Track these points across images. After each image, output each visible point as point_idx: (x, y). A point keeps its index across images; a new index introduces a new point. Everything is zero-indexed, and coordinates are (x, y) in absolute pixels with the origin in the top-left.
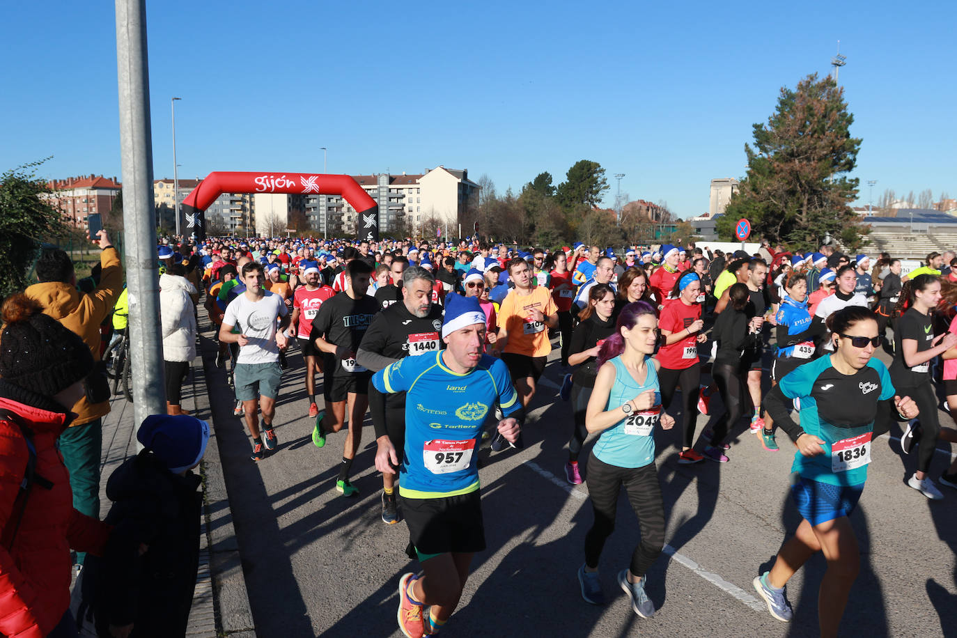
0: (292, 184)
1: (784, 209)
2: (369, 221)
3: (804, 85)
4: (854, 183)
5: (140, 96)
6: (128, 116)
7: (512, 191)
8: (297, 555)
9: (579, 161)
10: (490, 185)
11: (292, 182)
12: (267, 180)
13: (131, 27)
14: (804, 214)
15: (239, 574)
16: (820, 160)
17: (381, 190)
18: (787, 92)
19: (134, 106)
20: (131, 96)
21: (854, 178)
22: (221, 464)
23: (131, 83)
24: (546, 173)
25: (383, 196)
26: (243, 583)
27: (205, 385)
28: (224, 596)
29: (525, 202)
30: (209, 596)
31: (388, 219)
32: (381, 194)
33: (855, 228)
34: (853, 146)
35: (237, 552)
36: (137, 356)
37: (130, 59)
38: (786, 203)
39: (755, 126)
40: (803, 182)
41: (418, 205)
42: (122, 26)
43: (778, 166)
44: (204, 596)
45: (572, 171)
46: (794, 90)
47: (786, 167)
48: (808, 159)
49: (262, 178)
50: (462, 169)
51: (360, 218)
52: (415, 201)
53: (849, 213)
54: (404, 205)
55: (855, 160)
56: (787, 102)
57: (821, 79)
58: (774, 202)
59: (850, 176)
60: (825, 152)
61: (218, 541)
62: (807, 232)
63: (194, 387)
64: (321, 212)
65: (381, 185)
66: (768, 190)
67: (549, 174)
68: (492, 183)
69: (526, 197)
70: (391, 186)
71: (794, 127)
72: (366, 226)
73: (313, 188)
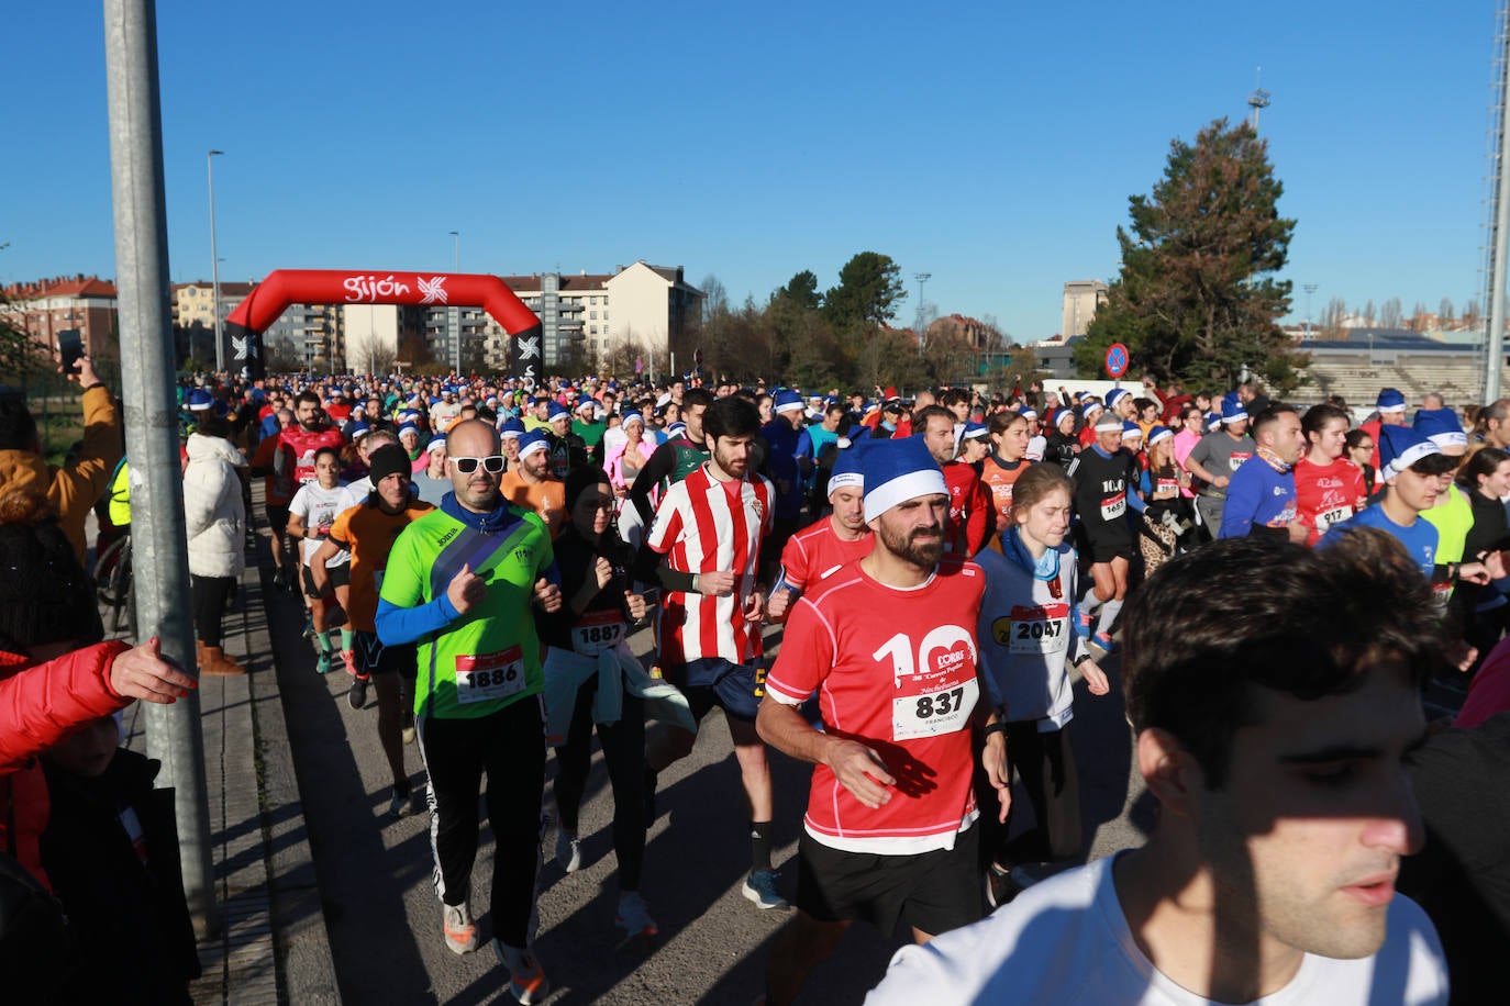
0: (404, 290)
1: (1178, 329)
2: (528, 348)
3: (1207, 135)
4: (1284, 288)
5: (147, 142)
6: (127, 174)
7: (754, 301)
8: (413, 892)
9: (859, 253)
10: (720, 290)
11: (404, 287)
12: (364, 284)
13: (129, 27)
14: (1209, 336)
15: (318, 926)
16: (1233, 251)
17: (547, 298)
18: (1181, 147)
19: (137, 158)
20: (131, 142)
21: (1284, 281)
22: (288, 743)
23: (130, 120)
24: (807, 272)
25: (550, 309)
26: (324, 941)
27: (263, 613)
28: (294, 963)
29: (774, 318)
30: (269, 965)
31: (557, 344)
32: (547, 305)
33: (1286, 357)
34: (1282, 231)
35: (315, 890)
36: (144, 571)
37: (128, 80)
38: (1181, 320)
39: (1133, 199)
40: (1207, 286)
41: (606, 322)
42: (114, 25)
43: (1168, 262)
44: (261, 964)
45: (848, 268)
46: (1192, 144)
47: (1182, 263)
48: (1214, 251)
49: (356, 281)
50: (675, 266)
51: (514, 343)
52: (600, 316)
53: (1277, 334)
54: (583, 323)
55: (1285, 252)
56: (1181, 161)
57: (1233, 126)
58: (1163, 317)
59: (1278, 277)
60: (1240, 240)
61: (285, 872)
62: (1213, 363)
63: (245, 618)
64: (451, 335)
65: (547, 291)
66: (1153, 299)
67: (811, 275)
68: (723, 289)
69: (777, 310)
70: (562, 293)
71: (1192, 201)
72: (522, 357)
73: (437, 296)
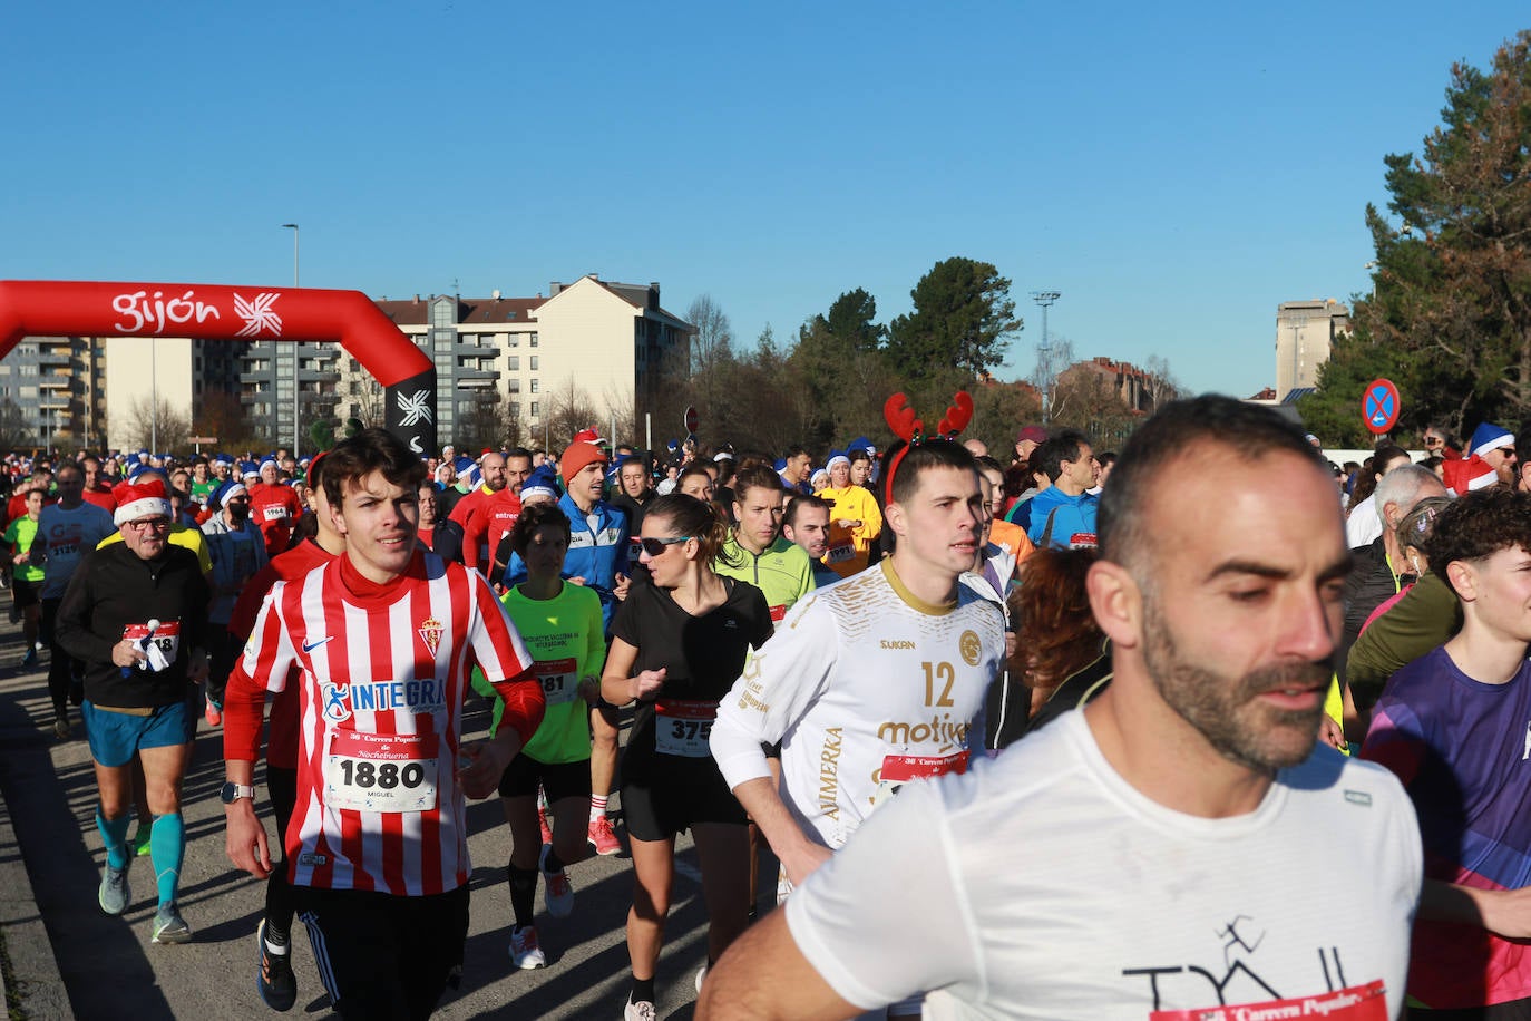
0: (211, 314)
1: (1473, 368)
2: (413, 408)
3: (1512, 55)
7: (774, 338)
9: (944, 260)
10: (719, 322)
11: (211, 309)
12: (145, 304)
17: (438, 336)
18: (1469, 75)
24: (859, 291)
25: (443, 353)
31: (455, 410)
32: (438, 347)
38: (1477, 353)
39: (1392, 161)
40: (1519, 298)
41: (534, 375)
43: (1453, 259)
45: (925, 284)
46: (1487, 71)
47: (1476, 261)
49: (133, 299)
50: (644, 282)
51: (391, 400)
52: (524, 364)
54: (497, 375)
56: (1469, 97)
58: (1448, 349)
64: (281, 395)
65: (438, 325)
66: (1429, 320)
67: (867, 295)
68: (724, 319)
69: (810, 353)
70: (462, 328)
71: (1490, 161)
72: (403, 423)
73: (266, 323)
